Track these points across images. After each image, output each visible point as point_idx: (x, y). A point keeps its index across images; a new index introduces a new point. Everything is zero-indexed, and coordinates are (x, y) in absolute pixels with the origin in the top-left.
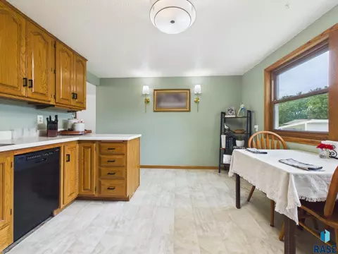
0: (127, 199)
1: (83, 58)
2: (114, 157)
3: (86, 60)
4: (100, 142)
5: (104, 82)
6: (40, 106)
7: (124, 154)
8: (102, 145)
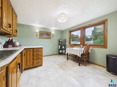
2: (38, 53)
7: (42, 52)
8: (34, 49)
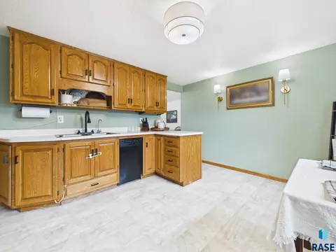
0: (181, 185)
1: (163, 76)
2: (172, 148)
3: (166, 77)
4: (165, 136)
5: (186, 88)
6: (141, 113)
7: (177, 147)
